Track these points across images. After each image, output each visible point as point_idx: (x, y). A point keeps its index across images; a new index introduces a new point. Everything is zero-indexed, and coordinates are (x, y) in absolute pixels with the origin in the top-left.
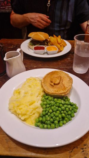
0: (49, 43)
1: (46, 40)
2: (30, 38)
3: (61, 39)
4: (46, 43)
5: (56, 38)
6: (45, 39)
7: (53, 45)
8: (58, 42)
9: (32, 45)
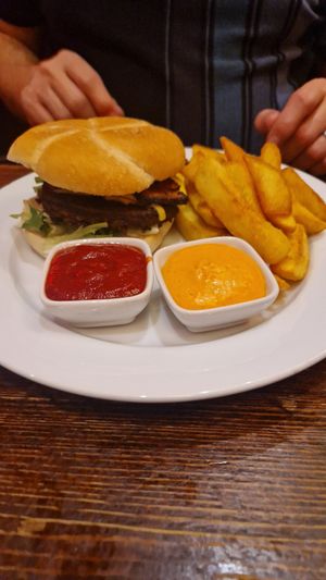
0: (182, 207)
1: (164, 185)
2: (21, 171)
3: (283, 167)
4: (161, 212)
5: (248, 165)
6: (146, 180)
7: (226, 232)
8: (259, 197)
9: (44, 231)
